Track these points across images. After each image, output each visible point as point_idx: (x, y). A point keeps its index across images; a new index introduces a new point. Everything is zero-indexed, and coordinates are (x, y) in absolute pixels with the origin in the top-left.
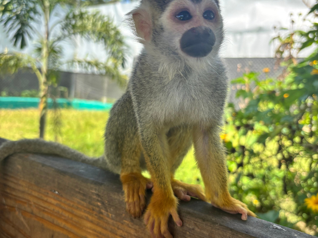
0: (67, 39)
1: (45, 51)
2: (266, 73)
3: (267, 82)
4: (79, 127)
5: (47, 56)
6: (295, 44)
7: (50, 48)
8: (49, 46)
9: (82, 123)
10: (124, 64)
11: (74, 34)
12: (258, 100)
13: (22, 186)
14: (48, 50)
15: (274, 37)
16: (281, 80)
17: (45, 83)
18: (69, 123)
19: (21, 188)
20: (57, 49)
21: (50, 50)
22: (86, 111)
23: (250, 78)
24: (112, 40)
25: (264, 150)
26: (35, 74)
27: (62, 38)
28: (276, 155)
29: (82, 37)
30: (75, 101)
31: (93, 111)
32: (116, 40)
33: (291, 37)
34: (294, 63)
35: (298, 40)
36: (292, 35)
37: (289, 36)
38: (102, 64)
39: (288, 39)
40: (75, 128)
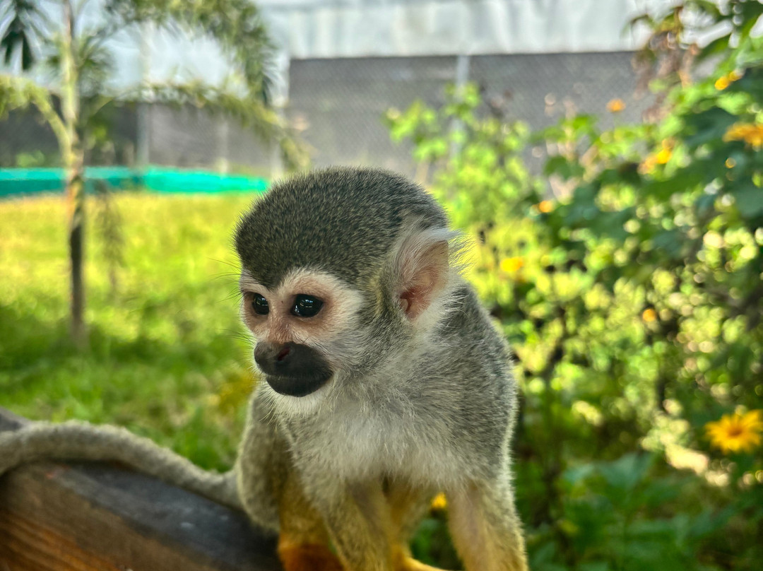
0: (123, 32)
1: (68, 65)
2: (615, 113)
3: (618, 134)
4: (165, 241)
5: (75, 78)
6: (685, 32)
7: (81, 54)
8: (78, 50)
9: (173, 230)
10: (266, 92)
11: (139, 19)
12: (597, 185)
13: (47, 543)
14: (76, 62)
15: (634, 17)
16: (652, 119)
17: (76, 147)
18: (141, 231)
19: (44, 548)
20: (98, 57)
21: (81, 61)
22: (181, 198)
23: (576, 127)
24: (234, 32)
25: (612, 304)
26: (48, 124)
27: (109, 31)
28: (640, 315)
29: (158, 28)
30: (151, 172)
31: (197, 198)
32: (245, 34)
33: (675, 17)
34: (683, 83)
35: (693, 23)
36: (679, 9)
37: (672, 12)
38: (213, 89)
39: (667, 22)
40: (156, 242)
